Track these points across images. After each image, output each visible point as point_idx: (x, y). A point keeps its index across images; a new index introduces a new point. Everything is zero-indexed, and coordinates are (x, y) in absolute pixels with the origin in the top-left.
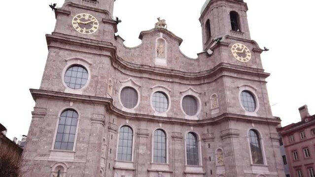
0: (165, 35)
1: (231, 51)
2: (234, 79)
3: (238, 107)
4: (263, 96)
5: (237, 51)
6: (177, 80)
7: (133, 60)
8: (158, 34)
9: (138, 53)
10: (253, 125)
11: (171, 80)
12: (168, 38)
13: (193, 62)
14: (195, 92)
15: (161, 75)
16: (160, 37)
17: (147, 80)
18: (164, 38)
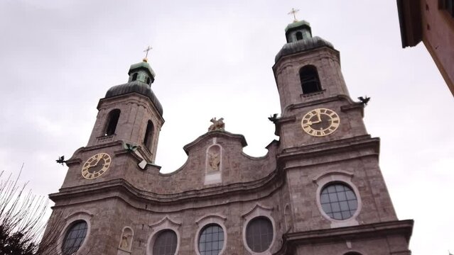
0: (219, 139)
1: (300, 126)
2: (307, 170)
3: (318, 216)
4: (369, 182)
5: (310, 123)
6: (237, 199)
7: (174, 189)
8: (210, 140)
9: (181, 177)
10: (349, 244)
11: (228, 202)
12: (225, 142)
13: (262, 162)
14: (263, 209)
15: (211, 198)
16: (212, 143)
17: (191, 212)
18: (218, 143)
